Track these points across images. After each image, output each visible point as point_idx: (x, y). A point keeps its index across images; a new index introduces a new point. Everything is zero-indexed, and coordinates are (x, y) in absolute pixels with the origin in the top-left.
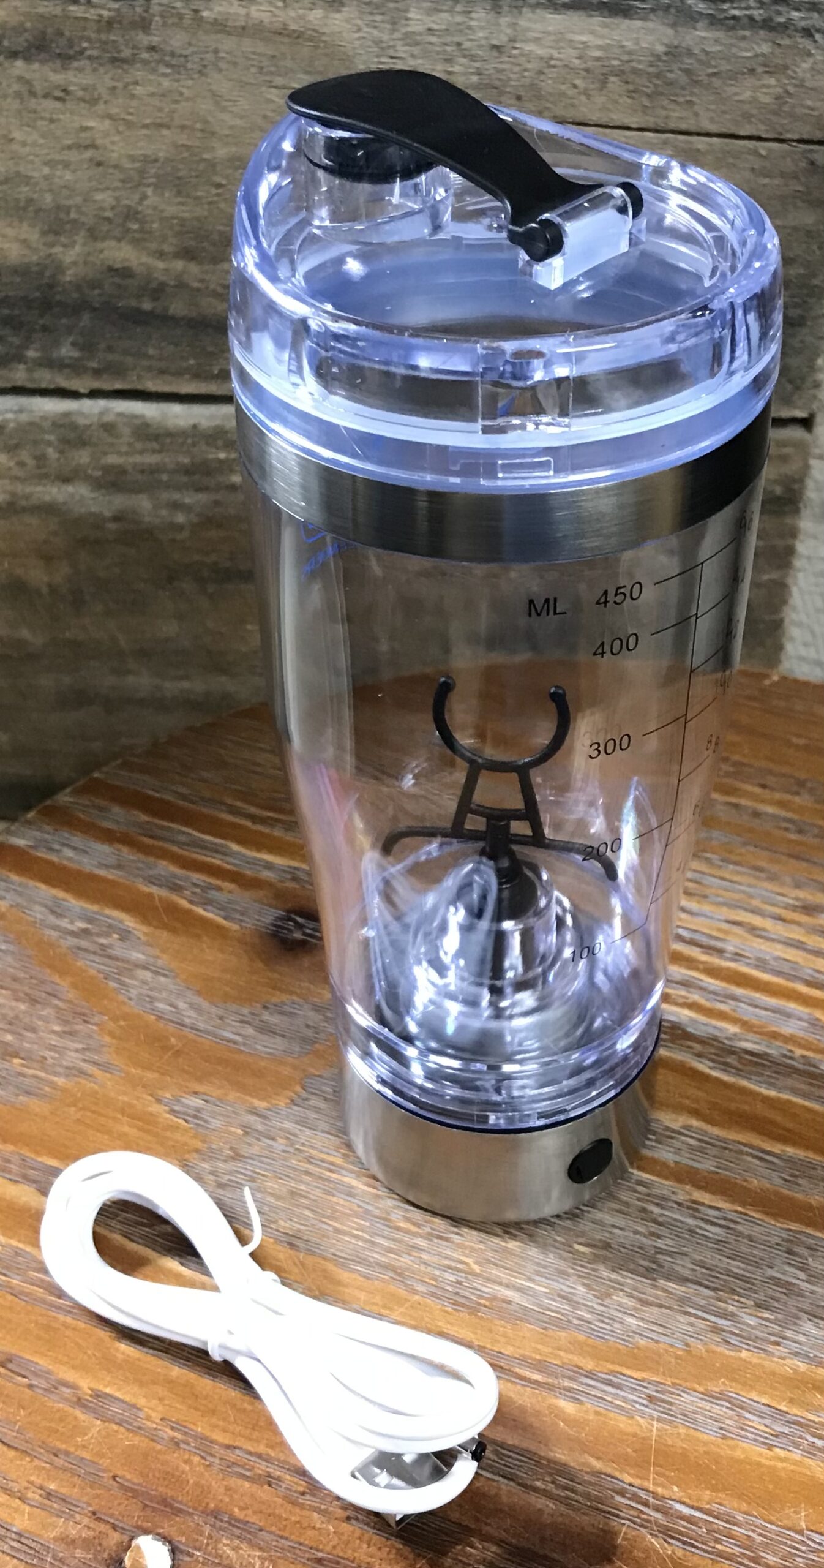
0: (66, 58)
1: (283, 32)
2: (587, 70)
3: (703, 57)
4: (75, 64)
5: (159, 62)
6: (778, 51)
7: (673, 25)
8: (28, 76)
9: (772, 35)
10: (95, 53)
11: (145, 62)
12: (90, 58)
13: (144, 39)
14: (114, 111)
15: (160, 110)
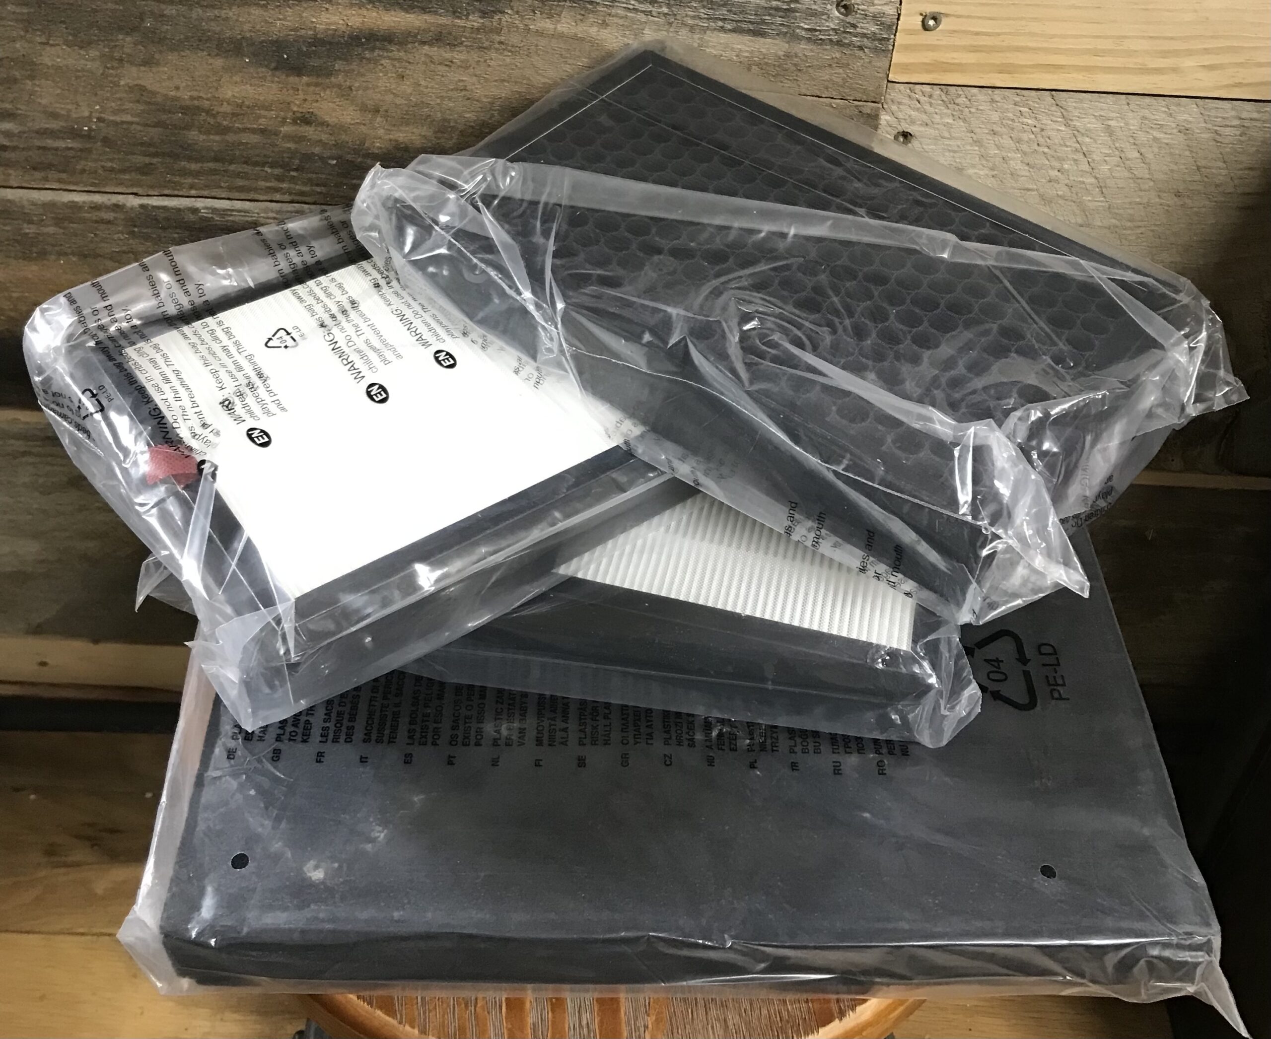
0: (452, 45)
1: (575, 38)
2: (740, 62)
3: (804, 58)
4: (458, 49)
5: (504, 50)
6: (844, 57)
7: (788, 42)
8: (431, 54)
9: (841, 48)
10: (469, 44)
11: (497, 50)
12: (466, 46)
13: (497, 38)
14: (478, 73)
15: (504, 73)
